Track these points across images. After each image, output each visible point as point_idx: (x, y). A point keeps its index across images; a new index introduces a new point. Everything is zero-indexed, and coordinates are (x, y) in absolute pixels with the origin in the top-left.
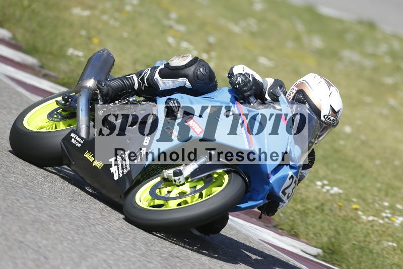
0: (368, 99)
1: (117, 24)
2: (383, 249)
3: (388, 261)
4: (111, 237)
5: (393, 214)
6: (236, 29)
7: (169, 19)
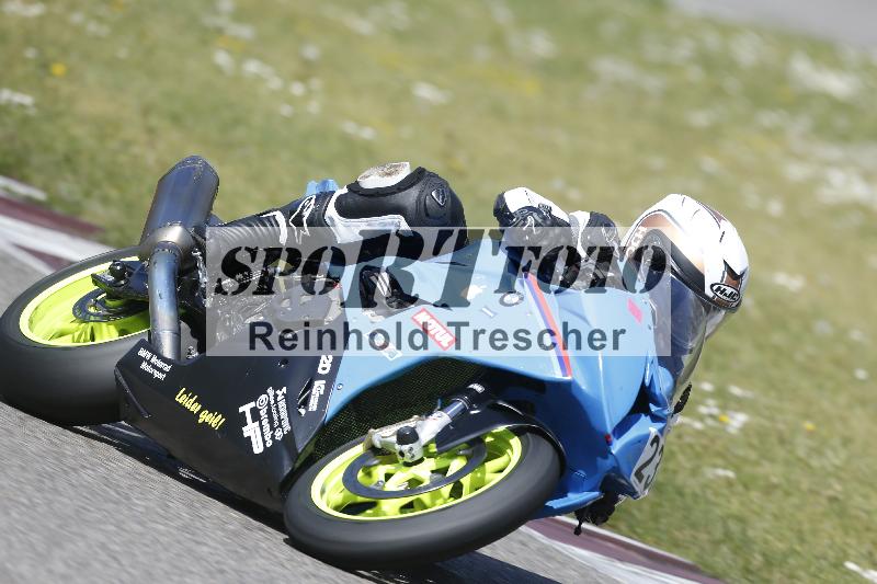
0: (657, 162)
1: (104, 30)
2: (705, 486)
3: (718, 511)
4: (113, 493)
5: (724, 408)
6: (363, 26)
7: (216, 12)
